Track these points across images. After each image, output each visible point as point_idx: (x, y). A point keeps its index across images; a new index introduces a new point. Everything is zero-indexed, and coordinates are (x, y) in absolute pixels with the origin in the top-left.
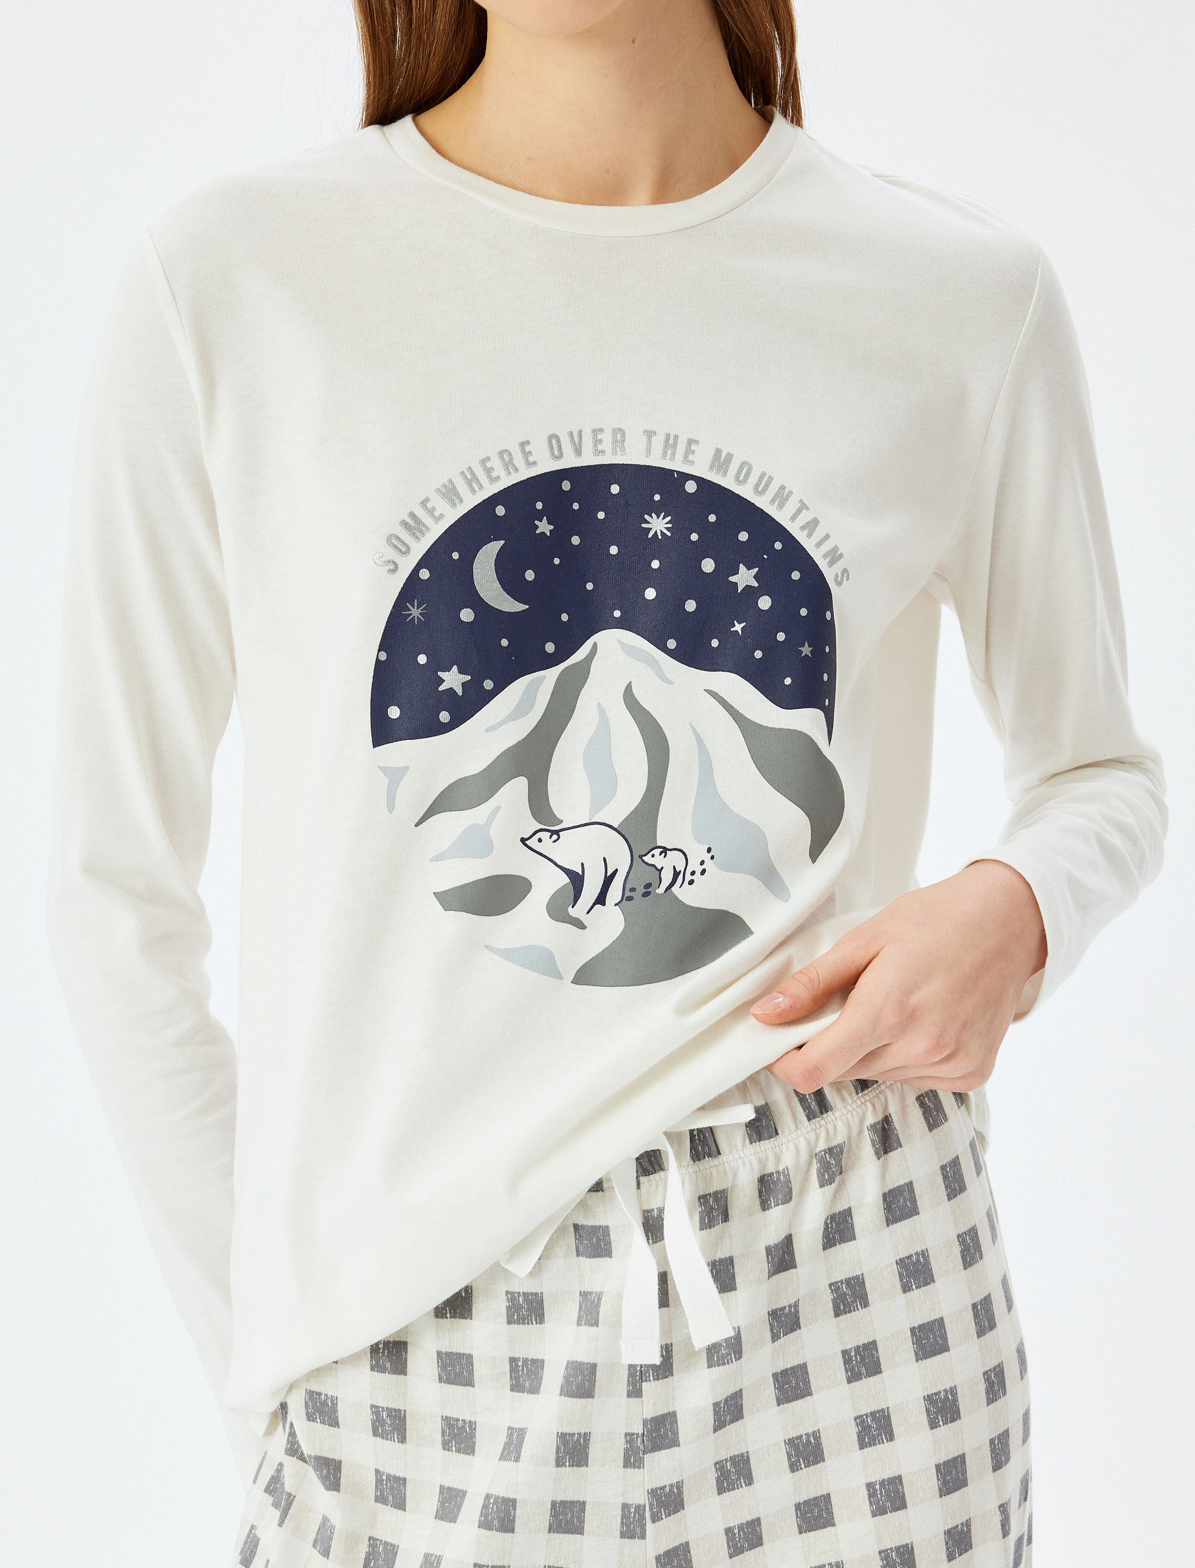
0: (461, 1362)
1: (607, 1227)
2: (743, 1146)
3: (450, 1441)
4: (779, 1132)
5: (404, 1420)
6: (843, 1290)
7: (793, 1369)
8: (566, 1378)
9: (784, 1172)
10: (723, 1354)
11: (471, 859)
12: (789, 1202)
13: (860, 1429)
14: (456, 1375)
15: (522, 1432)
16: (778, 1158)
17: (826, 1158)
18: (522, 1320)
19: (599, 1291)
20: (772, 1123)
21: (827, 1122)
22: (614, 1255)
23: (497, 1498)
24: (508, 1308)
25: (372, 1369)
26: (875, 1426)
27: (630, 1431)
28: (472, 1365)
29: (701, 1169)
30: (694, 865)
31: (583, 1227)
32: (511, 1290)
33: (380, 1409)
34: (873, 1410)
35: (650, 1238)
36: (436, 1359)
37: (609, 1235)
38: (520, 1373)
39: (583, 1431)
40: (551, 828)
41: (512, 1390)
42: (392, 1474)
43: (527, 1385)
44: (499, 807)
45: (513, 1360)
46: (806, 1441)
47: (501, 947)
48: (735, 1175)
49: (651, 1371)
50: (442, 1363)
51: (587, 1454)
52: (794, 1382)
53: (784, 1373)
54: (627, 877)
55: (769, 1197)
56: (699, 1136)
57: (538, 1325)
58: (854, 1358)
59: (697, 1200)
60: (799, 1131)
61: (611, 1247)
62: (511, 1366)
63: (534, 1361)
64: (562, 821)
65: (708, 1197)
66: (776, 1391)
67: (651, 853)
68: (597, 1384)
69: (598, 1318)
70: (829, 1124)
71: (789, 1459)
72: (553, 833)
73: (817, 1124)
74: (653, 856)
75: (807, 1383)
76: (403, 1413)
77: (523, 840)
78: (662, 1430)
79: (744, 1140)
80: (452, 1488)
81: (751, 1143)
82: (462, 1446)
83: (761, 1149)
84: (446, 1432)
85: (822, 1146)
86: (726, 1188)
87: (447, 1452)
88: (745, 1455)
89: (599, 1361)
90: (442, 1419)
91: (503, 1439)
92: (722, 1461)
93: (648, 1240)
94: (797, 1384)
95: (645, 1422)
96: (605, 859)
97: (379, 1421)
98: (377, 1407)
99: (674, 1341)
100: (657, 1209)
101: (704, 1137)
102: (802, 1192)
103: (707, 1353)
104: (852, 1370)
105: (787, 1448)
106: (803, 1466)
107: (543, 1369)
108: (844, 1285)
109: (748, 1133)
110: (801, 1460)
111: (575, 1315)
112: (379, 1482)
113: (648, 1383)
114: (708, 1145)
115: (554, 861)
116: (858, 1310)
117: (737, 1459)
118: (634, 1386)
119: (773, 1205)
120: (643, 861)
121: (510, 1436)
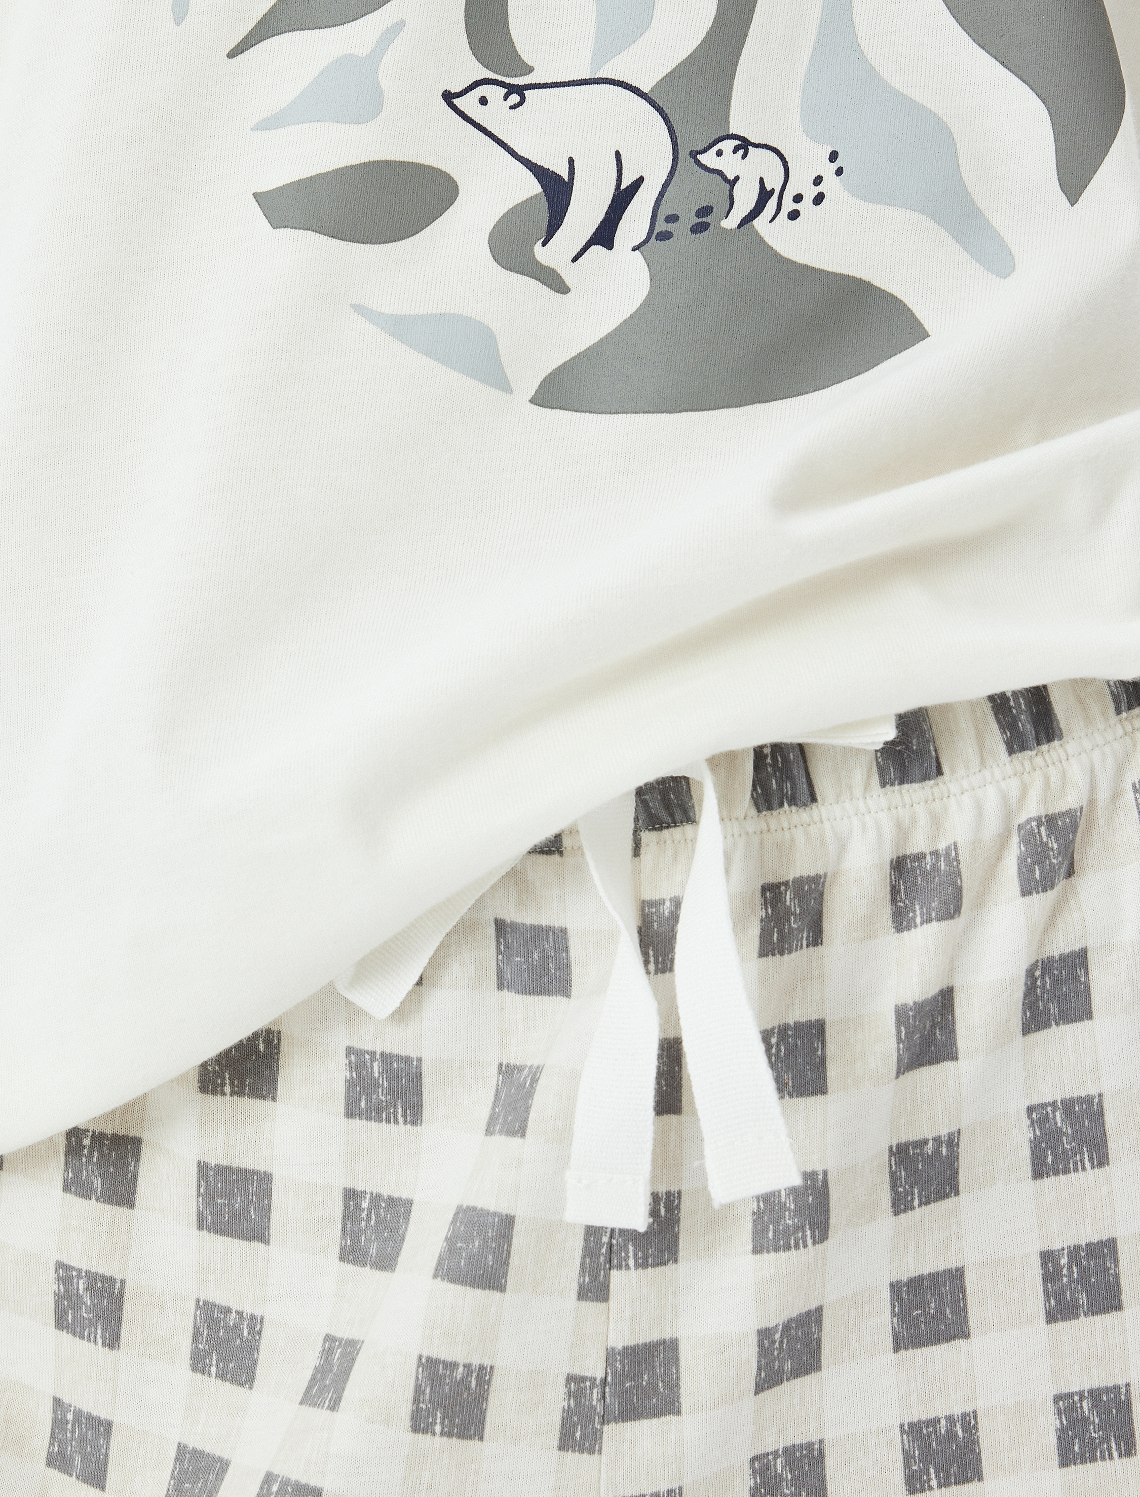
0: (246, 1190)
1: (564, 931)
2: (866, 789)
3: (209, 1354)
4: (945, 768)
5: (117, 1300)
6: (1056, 1123)
7: (934, 1278)
8: (451, 1241)
9: (948, 854)
10: (788, 1226)
11: (335, 124)
12: (952, 917)
13: (1065, 1422)
14: (234, 1215)
15: (351, 1348)
16: (936, 822)
17: (1040, 836)
18: (376, 1113)
19: (536, 1065)
20: (932, 748)
21: (1049, 761)
22: (575, 990)
23: (286, 1482)
24: (350, 1084)
25: (66, 1188)
26: (1097, 1421)
27: (577, 1371)
28: (270, 1196)
29: (773, 827)
30: (800, 183)
31: (514, 926)
32: (357, 1045)
33: (74, 1273)
34: (1095, 1385)
35: (652, 959)
36: (195, 1179)
37: (567, 949)
38: (363, 1223)
39: (476, 1361)
40: (508, 80)
41: (342, 1258)
42: (85, 1409)
43: (373, 1251)
44: (402, 24)
45: (351, 1196)
46: (947, 1431)
47: (387, 310)
48: (842, 848)
49: (631, 1248)
50: (206, 1189)
51: (483, 1413)
52: (933, 1305)
53: (916, 1284)
54: (661, 194)
55: (913, 904)
56: (774, 758)
57: (409, 1126)
58: (1065, 1271)
59: (758, 894)
60: (987, 773)
61: (569, 974)
62: (346, 1207)
63: (392, 1202)
64: (531, 70)
65: (783, 888)
66: (895, 1320)
67: (716, 148)
68: (514, 1261)
69: (526, 1120)
70: (1051, 767)
71: (907, 1465)
72: (512, 89)
73: (1027, 764)
74: (719, 153)
75: (961, 1311)
76: (118, 1285)
77: (448, 97)
78: (646, 1377)
79: (869, 777)
80: (201, 1453)
81: (883, 785)
82: (231, 1365)
83: (903, 800)
84: (202, 1334)
85: (1033, 809)
86: (822, 873)
87: (199, 1375)
88: (816, 1446)
89: (521, 1210)
90: (198, 1306)
91: (311, 1359)
92: (768, 1454)
93: (646, 963)
94: (940, 1311)
95: (611, 1355)
96: (618, 154)
97: (69, 1298)
98: (68, 1268)
99: (684, 1188)
100: (671, 899)
101: (785, 760)
102: (980, 903)
103: (754, 1221)
104: (1059, 1295)
105: (906, 1442)
106: (934, 1483)
107: (407, 1219)
108: (1058, 1114)
109: (878, 763)
110: (932, 1471)
111: (484, 1113)
112: (58, 1424)
113: (623, 1272)
114: (791, 778)
115: (509, 147)
116: (1084, 1169)
117: (798, 1454)
118: (594, 1277)
119: (918, 920)
120: (698, 163)
121: (327, 1353)
